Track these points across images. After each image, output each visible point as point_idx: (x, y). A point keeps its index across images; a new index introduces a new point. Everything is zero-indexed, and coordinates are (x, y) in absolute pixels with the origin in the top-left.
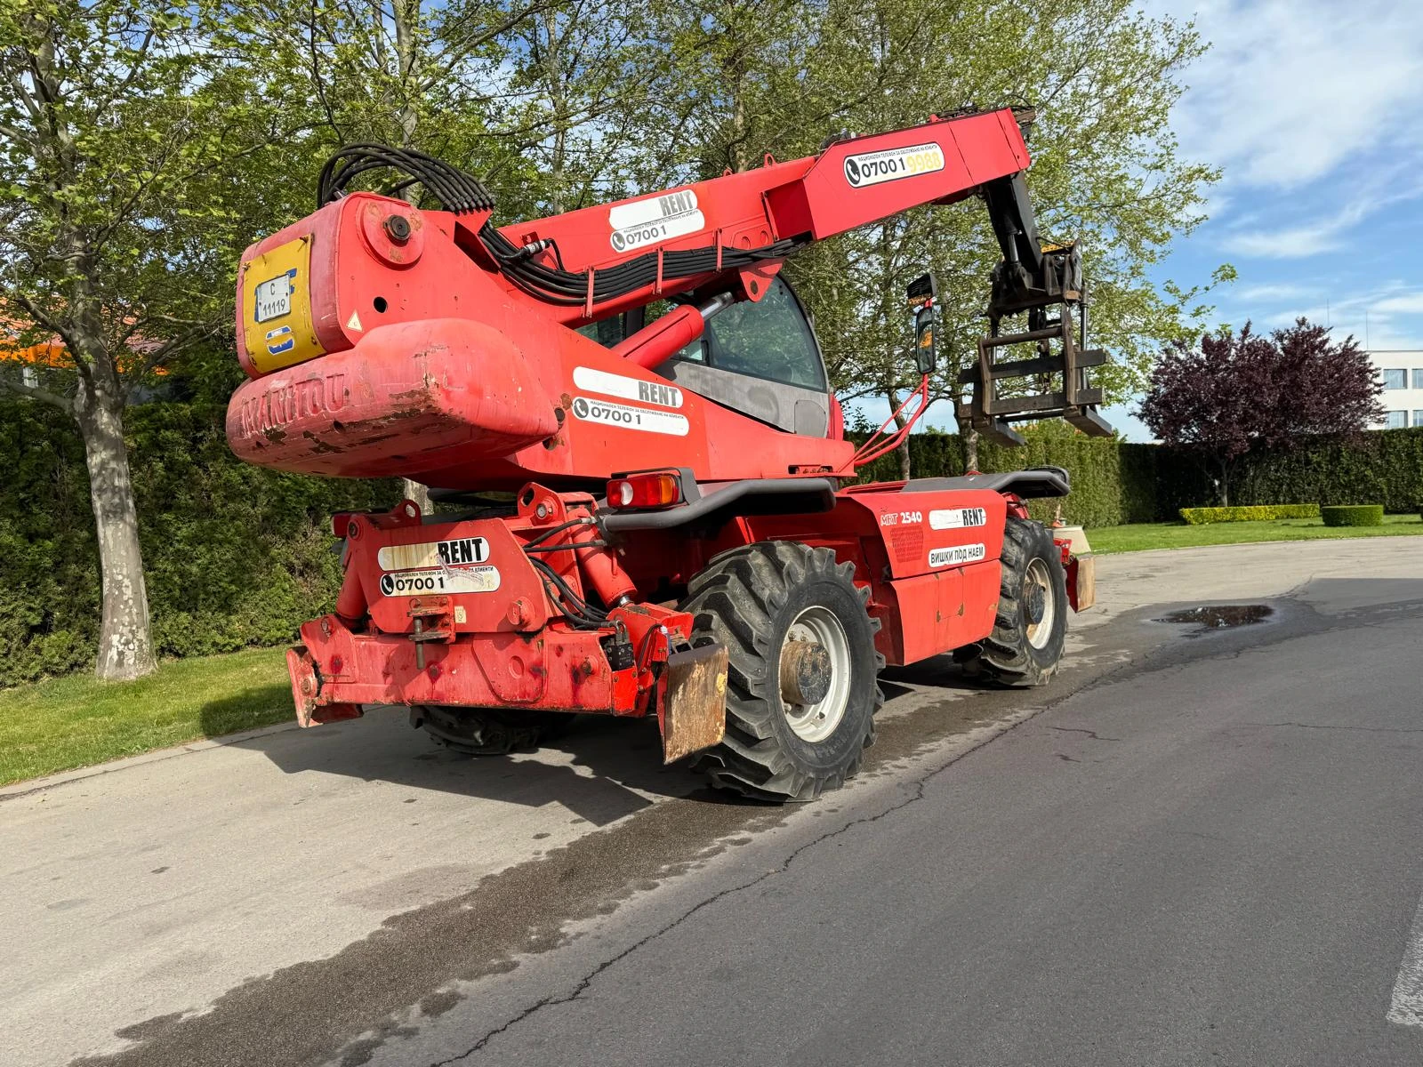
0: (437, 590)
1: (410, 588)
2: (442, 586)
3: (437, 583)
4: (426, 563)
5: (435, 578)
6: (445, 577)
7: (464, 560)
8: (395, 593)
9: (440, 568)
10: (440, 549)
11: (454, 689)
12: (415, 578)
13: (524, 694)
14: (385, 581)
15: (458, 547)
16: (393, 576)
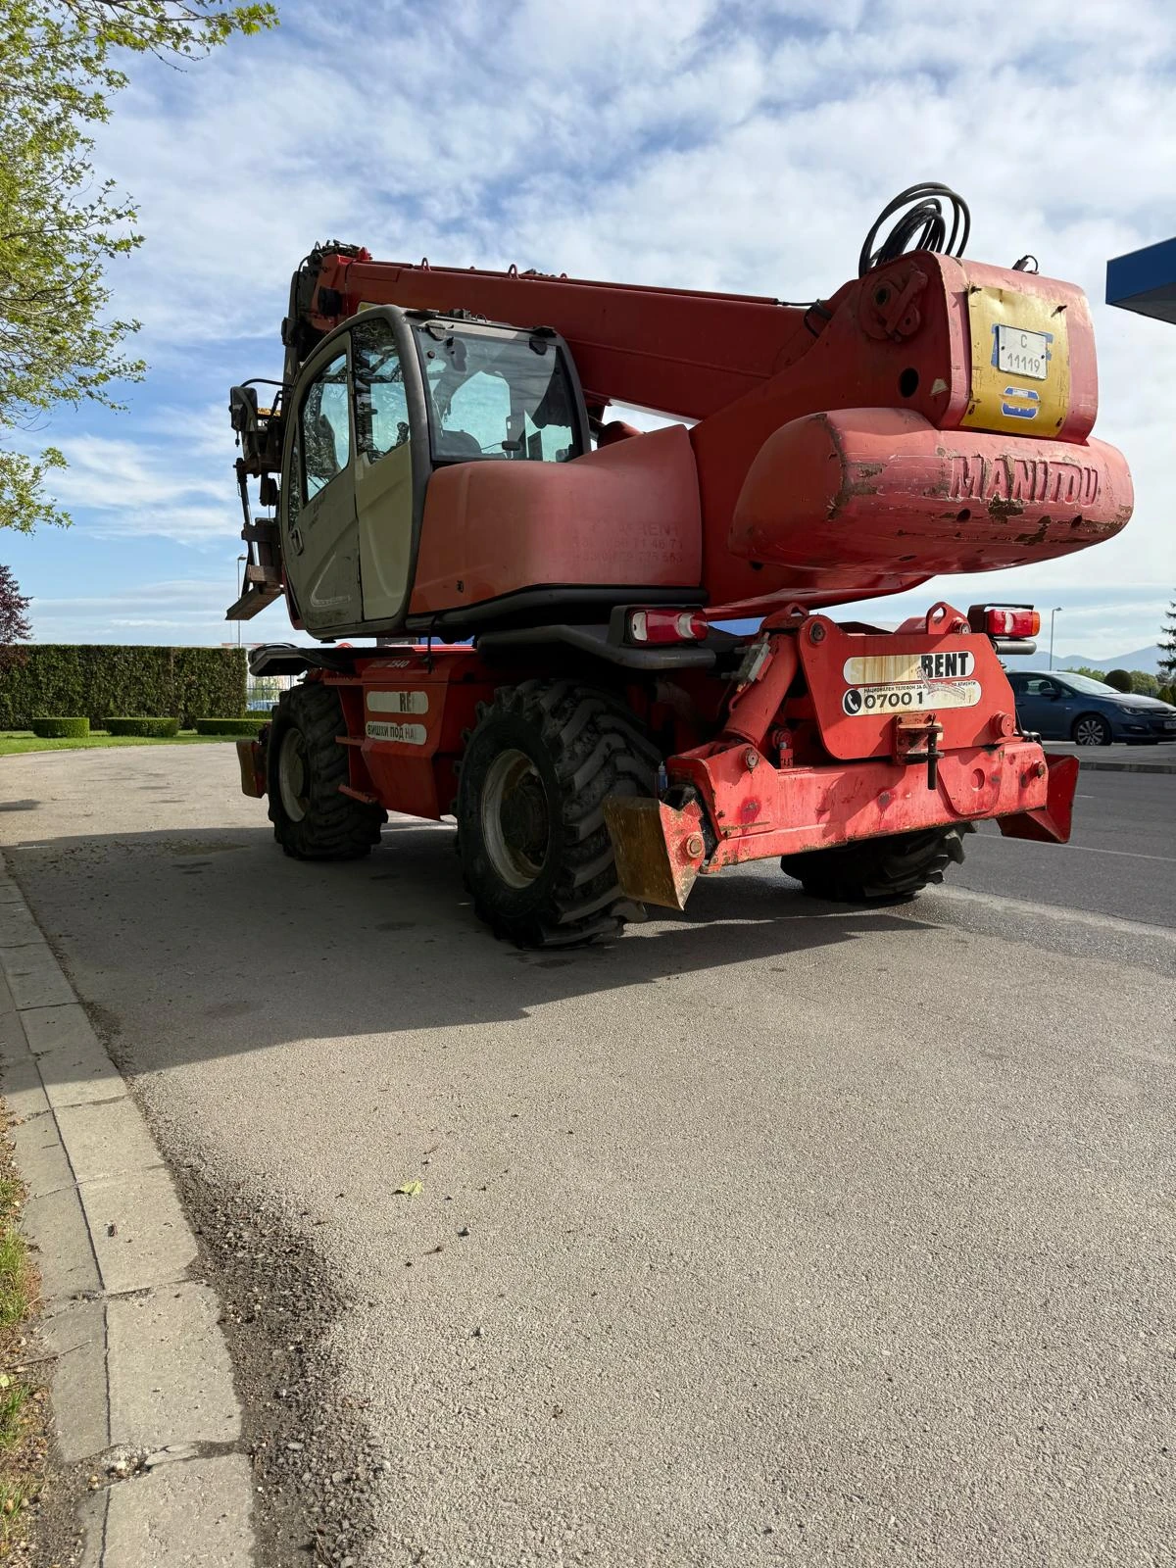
0: (914, 706)
1: (882, 706)
2: (921, 702)
3: (915, 698)
4: (905, 677)
5: (914, 692)
6: (925, 691)
7: (947, 674)
8: (862, 711)
9: (921, 682)
10: (923, 662)
11: (906, 814)
12: (889, 693)
13: (982, 804)
14: (850, 697)
15: (943, 661)
16: (861, 691)
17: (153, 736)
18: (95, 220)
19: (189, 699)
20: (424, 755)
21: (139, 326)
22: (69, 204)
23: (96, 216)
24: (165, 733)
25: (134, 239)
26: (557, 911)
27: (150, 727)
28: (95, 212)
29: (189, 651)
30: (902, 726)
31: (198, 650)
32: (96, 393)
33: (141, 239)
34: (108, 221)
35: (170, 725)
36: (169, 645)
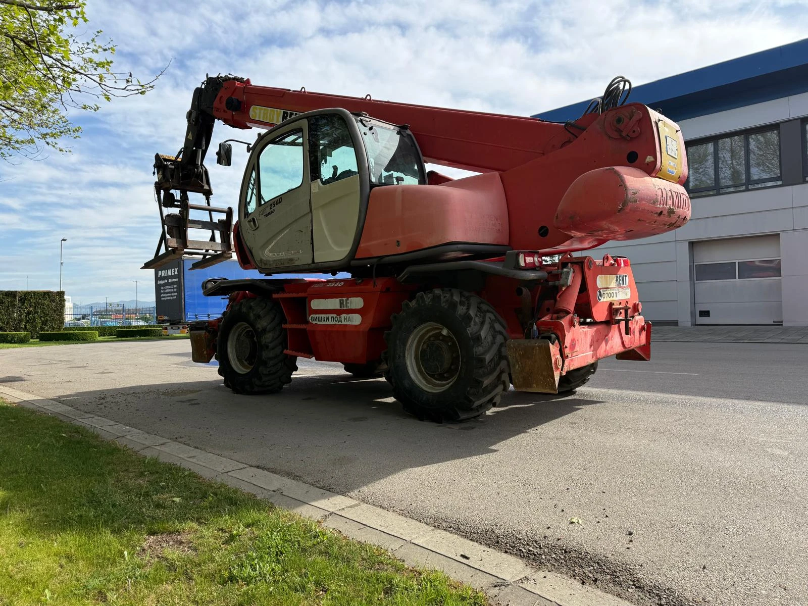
9: (616, 287)
11: (612, 346)
13: (631, 343)
14: (598, 293)
16: (601, 291)
17: (15, 343)
18: (88, 50)
19: (28, 322)
20: (361, 330)
21: (98, 108)
22: (74, 40)
23: (90, 48)
24: (22, 341)
25: (108, 62)
26: (470, 401)
27: (13, 338)
28: (89, 46)
29: (28, 293)
30: (614, 307)
31: (35, 293)
32: (50, 142)
33: (111, 62)
34: (97, 52)
35: (25, 336)
36: (16, 290)
